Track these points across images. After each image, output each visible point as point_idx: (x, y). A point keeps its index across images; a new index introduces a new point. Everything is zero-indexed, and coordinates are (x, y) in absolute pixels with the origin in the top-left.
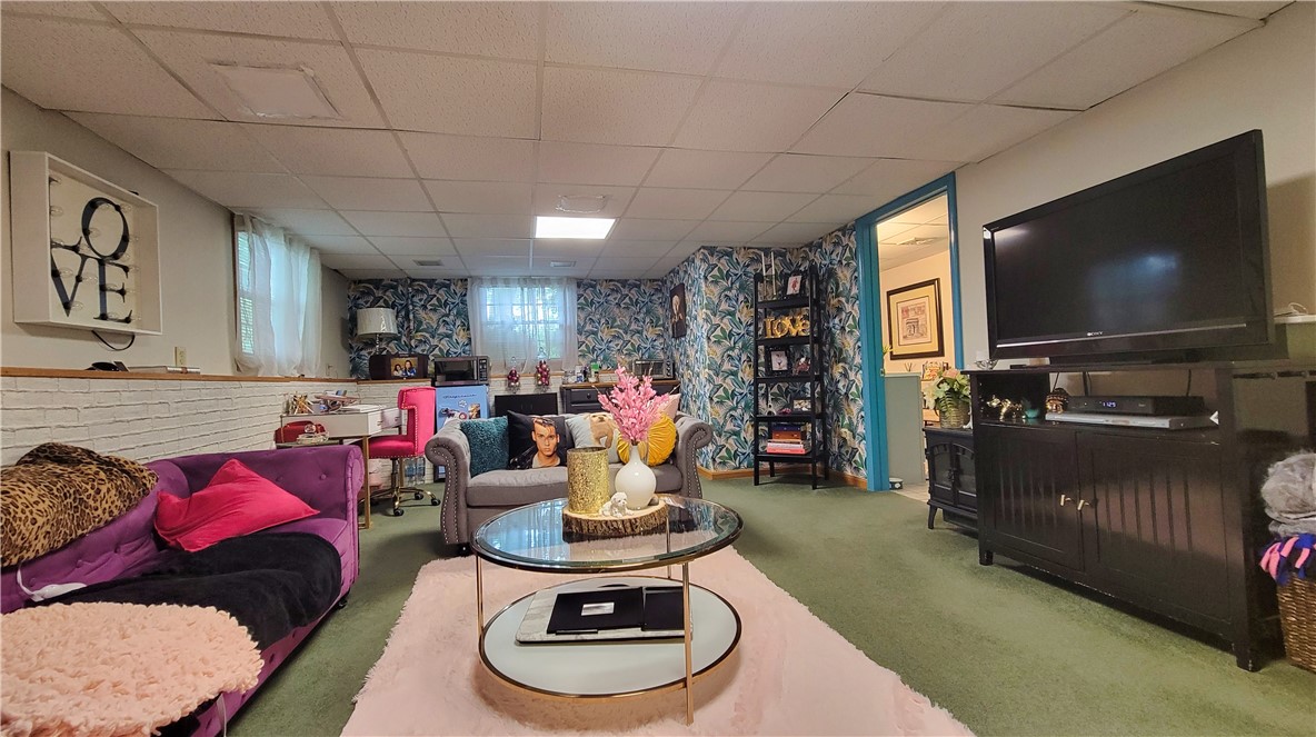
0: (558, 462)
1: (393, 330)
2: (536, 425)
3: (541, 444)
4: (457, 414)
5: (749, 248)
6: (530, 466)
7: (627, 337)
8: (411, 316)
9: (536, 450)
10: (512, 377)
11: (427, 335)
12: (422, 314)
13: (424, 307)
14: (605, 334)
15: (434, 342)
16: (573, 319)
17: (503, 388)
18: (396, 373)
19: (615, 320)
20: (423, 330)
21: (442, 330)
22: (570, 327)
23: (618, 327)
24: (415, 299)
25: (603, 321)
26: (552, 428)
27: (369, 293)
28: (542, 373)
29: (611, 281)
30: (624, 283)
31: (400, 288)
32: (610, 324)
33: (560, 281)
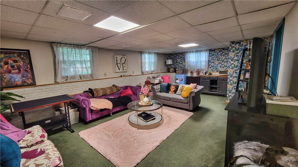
0: (174, 93)
1: (172, 63)
4: (179, 79)
7: (223, 63)
8: (176, 60)
10: (192, 73)
11: (178, 64)
12: (178, 59)
13: (178, 58)
14: (217, 62)
17: (190, 75)
18: (171, 71)
19: (220, 59)
21: (181, 62)
22: (206, 61)
23: (221, 61)
24: (177, 57)
25: (216, 59)
27: (170, 56)
28: (198, 72)
29: (219, 49)
30: (223, 49)
31: (174, 55)
32: (218, 60)
33: (204, 51)
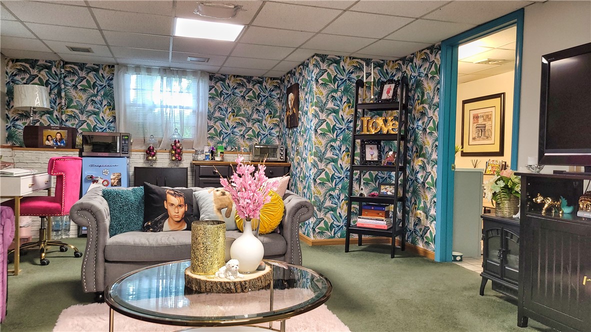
0: (185, 227)
1: (46, 105)
2: (169, 196)
3: (172, 211)
4: (101, 181)
5: (354, 58)
6: (160, 229)
7: (249, 125)
8: (63, 94)
9: (167, 216)
10: (150, 152)
11: (77, 111)
12: (73, 93)
13: (75, 87)
14: (231, 121)
15: (83, 117)
16: (204, 107)
17: (142, 161)
18: (47, 143)
19: (239, 109)
20: (74, 107)
21: (90, 108)
22: (202, 113)
23: (243, 115)
24: (67, 79)
25: (230, 110)
26: (182, 199)
27: (25, 71)
28: (176, 150)
29: (238, 76)
30: (249, 79)
31: (54, 69)
32: (235, 114)
33: (195, 73)
